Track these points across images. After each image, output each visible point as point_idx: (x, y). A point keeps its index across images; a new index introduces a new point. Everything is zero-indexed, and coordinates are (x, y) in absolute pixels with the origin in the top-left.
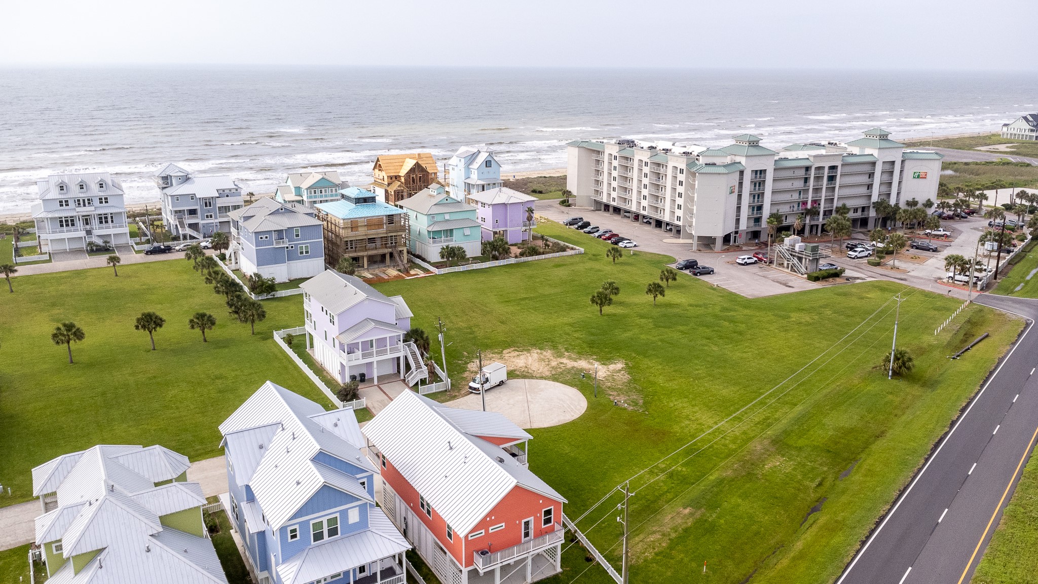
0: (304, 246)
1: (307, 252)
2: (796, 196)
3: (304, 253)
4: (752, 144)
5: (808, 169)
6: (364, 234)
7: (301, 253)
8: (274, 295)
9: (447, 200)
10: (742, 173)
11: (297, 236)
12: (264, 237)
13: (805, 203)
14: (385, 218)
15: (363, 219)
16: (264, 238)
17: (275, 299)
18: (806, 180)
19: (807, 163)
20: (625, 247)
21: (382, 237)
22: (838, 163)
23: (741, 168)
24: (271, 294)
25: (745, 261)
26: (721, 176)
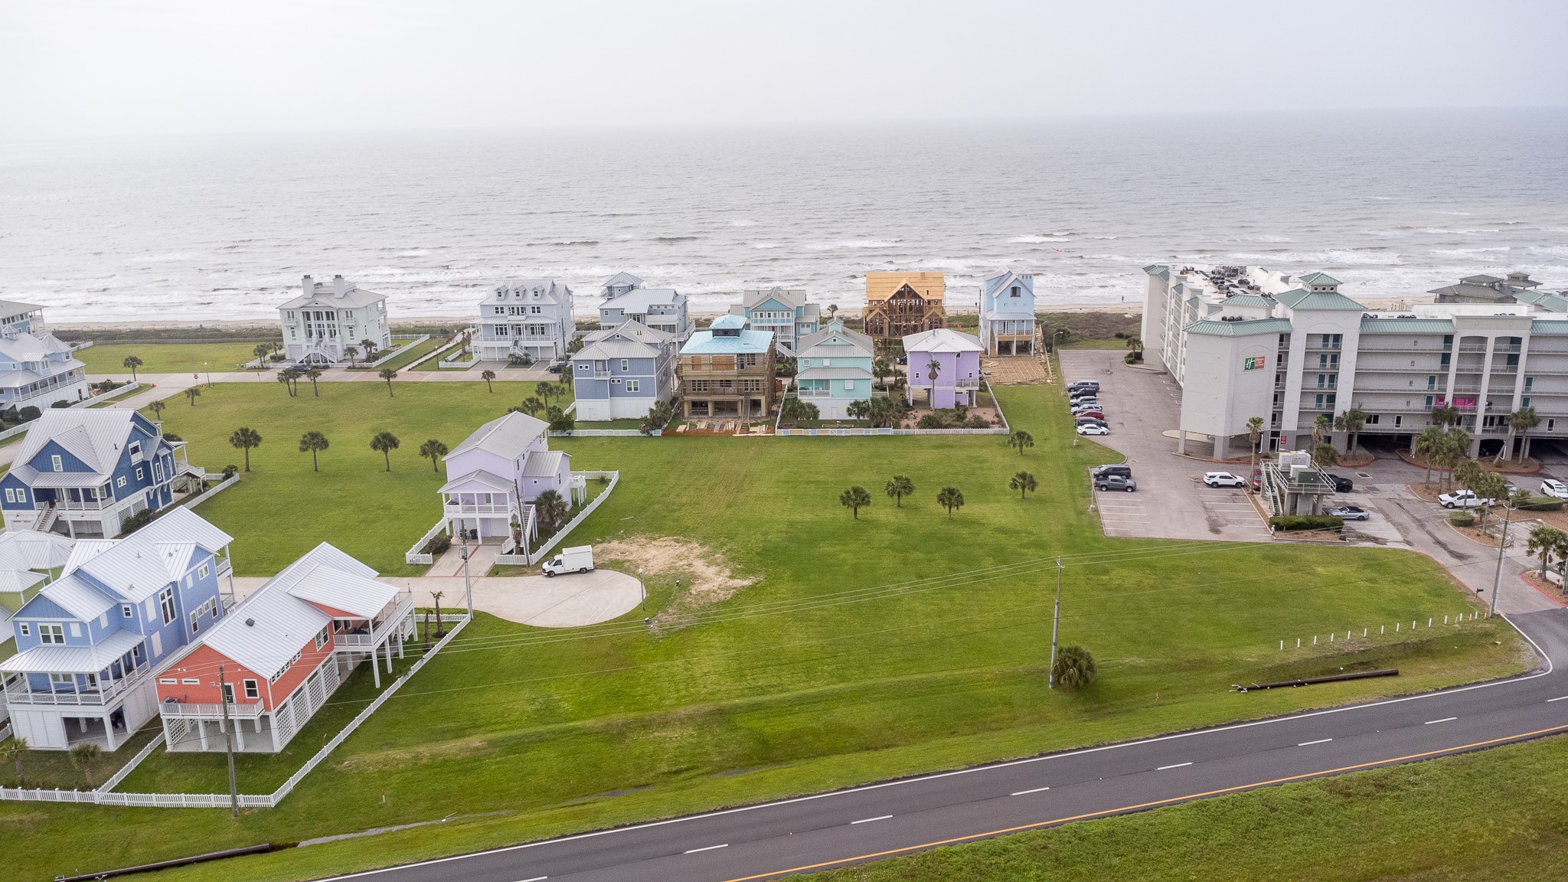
0: (632, 381)
1: (636, 389)
2: (1422, 385)
3: (633, 389)
4: (1320, 289)
5: (1448, 339)
6: (708, 374)
7: (630, 389)
8: (570, 434)
9: (835, 340)
10: (1284, 338)
11: (625, 368)
12: (584, 366)
13: (1441, 398)
14: (736, 356)
15: (707, 356)
16: (584, 368)
17: (570, 438)
18: (1446, 359)
19: (1446, 329)
20: (1085, 433)
21: (721, 381)
22: (1524, 334)
23: (1283, 328)
24: (567, 431)
25: (1213, 480)
26: (1223, 339)
